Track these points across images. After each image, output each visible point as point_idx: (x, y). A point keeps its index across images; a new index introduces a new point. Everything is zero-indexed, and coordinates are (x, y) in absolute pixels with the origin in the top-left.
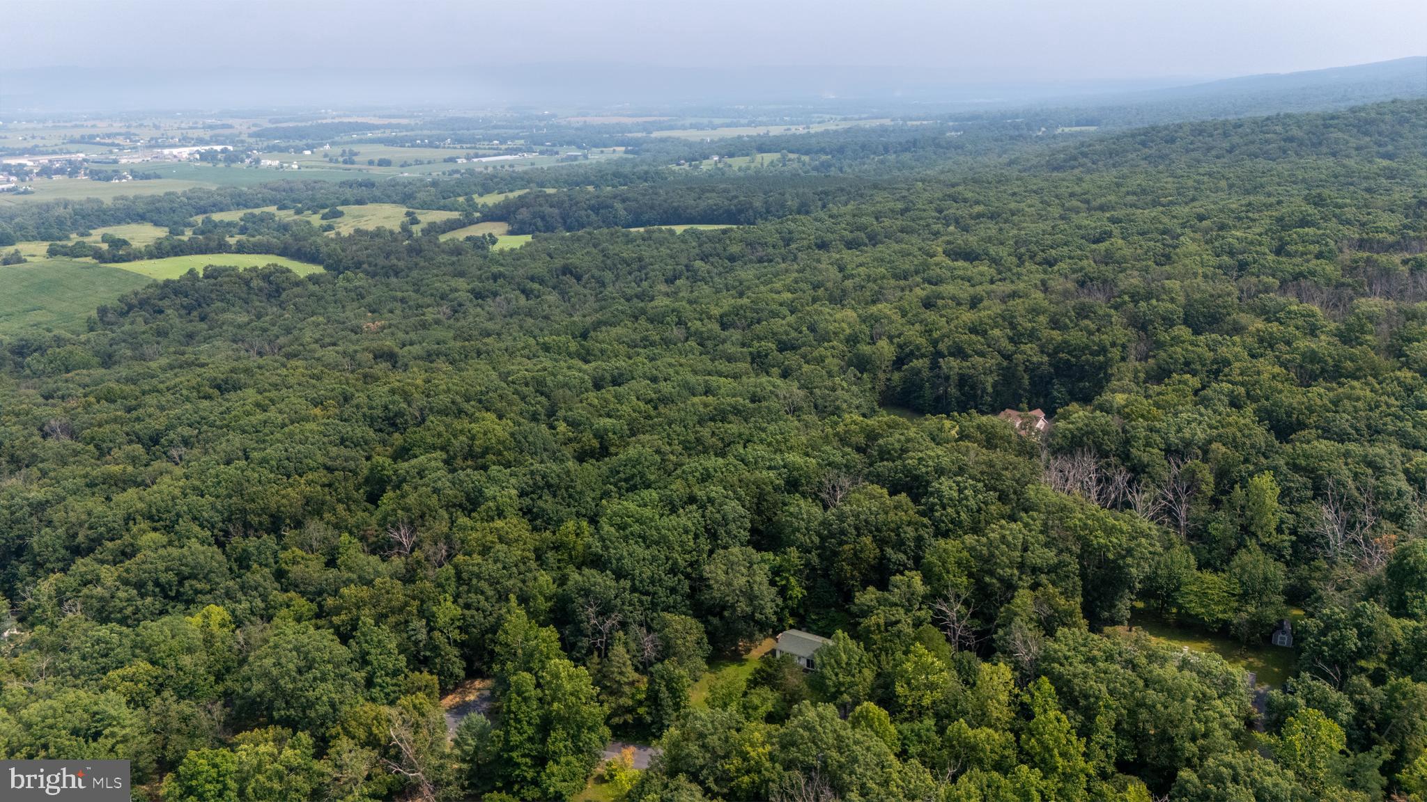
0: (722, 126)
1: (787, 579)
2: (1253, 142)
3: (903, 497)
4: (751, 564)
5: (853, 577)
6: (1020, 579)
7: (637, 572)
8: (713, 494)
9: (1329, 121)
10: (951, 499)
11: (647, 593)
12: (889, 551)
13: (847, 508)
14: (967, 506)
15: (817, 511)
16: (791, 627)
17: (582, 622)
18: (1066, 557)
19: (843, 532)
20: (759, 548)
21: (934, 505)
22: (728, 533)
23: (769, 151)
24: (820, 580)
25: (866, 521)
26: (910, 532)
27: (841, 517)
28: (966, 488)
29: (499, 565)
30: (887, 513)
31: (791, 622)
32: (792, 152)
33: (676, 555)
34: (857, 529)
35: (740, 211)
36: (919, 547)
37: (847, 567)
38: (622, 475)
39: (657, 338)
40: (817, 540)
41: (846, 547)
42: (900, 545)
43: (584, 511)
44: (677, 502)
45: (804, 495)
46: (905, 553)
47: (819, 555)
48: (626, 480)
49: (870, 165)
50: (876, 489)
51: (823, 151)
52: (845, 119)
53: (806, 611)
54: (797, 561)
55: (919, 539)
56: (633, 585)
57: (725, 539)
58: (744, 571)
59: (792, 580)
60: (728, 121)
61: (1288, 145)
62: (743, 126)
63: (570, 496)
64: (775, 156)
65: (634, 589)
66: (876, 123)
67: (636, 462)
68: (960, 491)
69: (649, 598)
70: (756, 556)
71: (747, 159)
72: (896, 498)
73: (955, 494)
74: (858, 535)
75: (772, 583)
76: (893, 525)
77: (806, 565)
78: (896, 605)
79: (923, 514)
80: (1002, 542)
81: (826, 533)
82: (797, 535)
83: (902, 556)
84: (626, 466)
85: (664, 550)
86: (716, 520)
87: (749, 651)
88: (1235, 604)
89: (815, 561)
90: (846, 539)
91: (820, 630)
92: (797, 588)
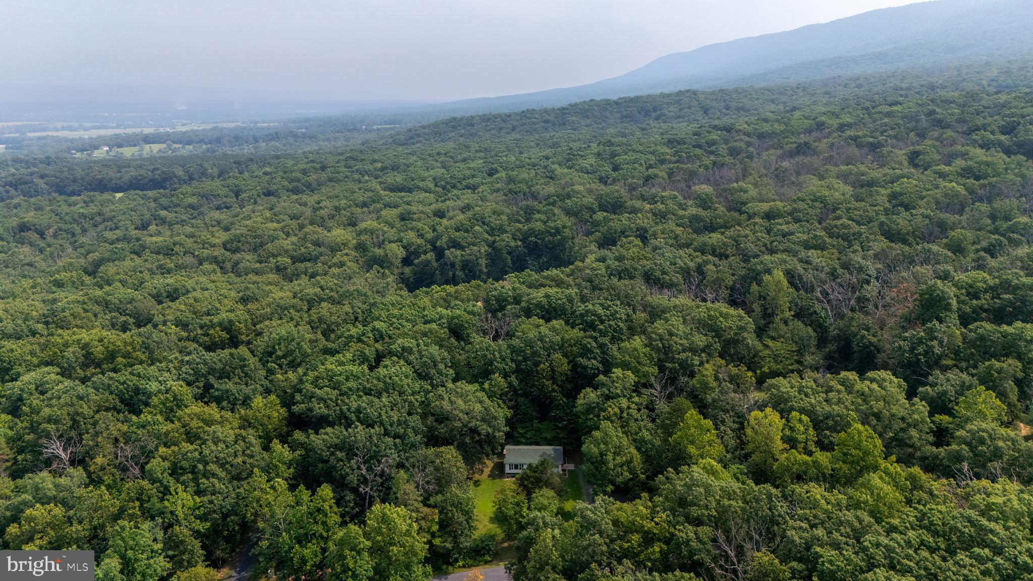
0: (93, 128)
2: (525, 124)
9: (563, 111)
22: (440, 372)
23: (154, 143)
26: (592, 342)
29: (221, 446)
32: (175, 143)
35: (165, 180)
36: (603, 352)
39: (172, 265)
40: (513, 365)
41: (542, 366)
47: (518, 377)
49: (248, 150)
50: (536, 320)
51: (201, 141)
52: (204, 123)
54: (504, 385)
57: (438, 378)
60: (99, 124)
61: (547, 125)
62: (113, 128)
64: (163, 146)
65: (387, 434)
66: (233, 125)
68: (605, 309)
70: (470, 388)
71: (137, 148)
72: (551, 324)
74: (549, 355)
77: (510, 388)
80: (671, 334)
81: (520, 358)
82: (495, 364)
83: (594, 362)
84: (279, 344)
85: (396, 395)
86: (424, 364)
87: (482, 471)
88: (796, 358)
89: (515, 383)
90: (539, 359)
91: (528, 441)
92: (506, 408)
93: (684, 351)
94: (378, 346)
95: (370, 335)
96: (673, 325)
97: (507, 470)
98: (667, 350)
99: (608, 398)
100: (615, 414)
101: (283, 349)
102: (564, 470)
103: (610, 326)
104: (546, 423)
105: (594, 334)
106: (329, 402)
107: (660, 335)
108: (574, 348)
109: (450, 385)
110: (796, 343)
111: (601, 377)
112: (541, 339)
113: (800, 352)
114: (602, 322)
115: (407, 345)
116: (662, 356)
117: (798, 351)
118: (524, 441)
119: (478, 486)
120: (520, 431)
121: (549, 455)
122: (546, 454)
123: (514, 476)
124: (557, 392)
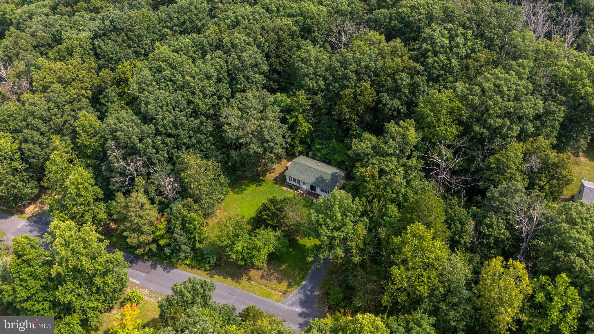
1: (297, 118)
3: (398, 42)
4: (265, 106)
5: (352, 119)
6: (510, 129)
8: (236, 41)
10: (442, 47)
11: (170, 136)
12: (385, 97)
13: (350, 56)
14: (457, 54)
15: (324, 57)
16: (301, 153)
18: (553, 107)
19: (345, 77)
20: (273, 92)
21: (427, 50)
22: (247, 78)
24: (324, 118)
25: (366, 67)
26: (405, 79)
27: (345, 63)
28: (457, 35)
30: (384, 58)
31: (300, 149)
33: (196, 100)
34: (357, 73)
37: (345, 110)
40: (322, 84)
41: (347, 91)
42: (395, 91)
44: (208, 47)
45: (314, 42)
46: (400, 99)
47: (324, 97)
50: (374, 35)
53: (312, 141)
54: (304, 102)
55: (414, 87)
56: (157, 130)
57: (243, 83)
58: (257, 114)
59: (301, 118)
63: (129, 38)
65: (157, 133)
68: (451, 38)
69: (173, 140)
70: (270, 98)
72: (392, 43)
73: (447, 42)
75: (284, 121)
76: (390, 71)
77: (312, 106)
78: (391, 155)
79: (415, 59)
82: (307, 79)
83: (396, 102)
89: (320, 101)
90: (347, 84)
91: (323, 156)
92: (305, 124)
97: (287, 180)
104: (340, 145)
107: (483, 88)
108: (388, 79)
118: (319, 155)
119: (260, 185)
120: (317, 146)
121: (325, 180)
122: (323, 178)
123: (291, 187)
124: (354, 122)
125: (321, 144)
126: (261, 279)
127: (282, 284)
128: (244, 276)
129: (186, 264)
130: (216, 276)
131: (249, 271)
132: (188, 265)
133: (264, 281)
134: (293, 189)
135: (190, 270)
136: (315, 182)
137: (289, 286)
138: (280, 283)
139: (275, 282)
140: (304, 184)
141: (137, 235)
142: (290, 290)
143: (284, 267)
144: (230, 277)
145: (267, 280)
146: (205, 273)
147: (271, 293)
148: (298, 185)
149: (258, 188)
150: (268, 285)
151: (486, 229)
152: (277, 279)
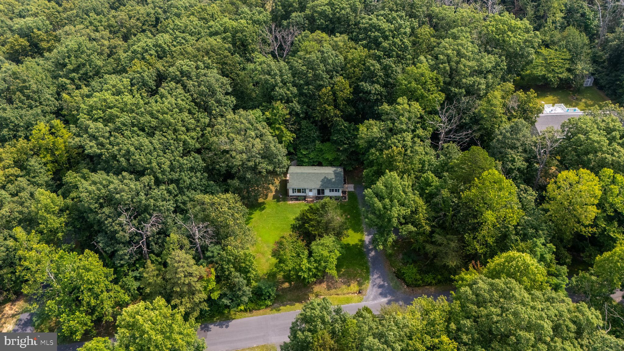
5: (336, 115)
7: (154, 164)
12: (363, 84)
17: (116, 232)
20: (248, 108)
30: (340, 52)
36: (387, 75)
37: (329, 108)
38: (70, 67)
40: (294, 90)
42: (370, 77)
43: (48, 109)
46: (378, 82)
47: (299, 103)
48: (75, 70)
53: (295, 149)
54: (283, 112)
55: (386, 68)
56: (156, 178)
57: (217, 108)
59: (283, 128)
67: (79, 51)
74: (331, 78)
77: (291, 113)
80: (459, 54)
81: (302, 82)
82: (277, 89)
83: (377, 86)
84: (69, 57)
85: (170, 134)
86: (201, 94)
87: (267, 196)
88: (567, 66)
89: (297, 107)
90: (322, 83)
91: (311, 161)
92: (288, 133)
93: (471, 75)
94: (159, 65)
95: (153, 52)
96: (462, 45)
97: (291, 193)
98: (453, 73)
99: (392, 131)
100: (400, 153)
101: (74, 62)
102: (344, 192)
103: (394, 44)
104: (328, 144)
105: (378, 53)
106: (101, 139)
107: (448, 56)
108: (357, 70)
109: (230, 115)
110: (570, 51)
111: (386, 107)
112: (324, 60)
113: (572, 61)
114: (386, 38)
115: (185, 68)
116: (448, 79)
117: (571, 60)
118: (307, 160)
119: (263, 209)
120: (304, 153)
121: (330, 180)
122: (327, 179)
123: (297, 199)
124: (339, 117)
125: (307, 149)
126: (328, 290)
127: (352, 285)
128: (311, 295)
129: (241, 310)
130: (282, 308)
131: (312, 288)
132: (246, 310)
133: (333, 291)
134: (300, 200)
135: (250, 315)
136: (322, 185)
137: (360, 284)
138: (349, 286)
139: (344, 287)
140: (311, 190)
141: (189, 298)
142: (364, 286)
143: (343, 270)
144: (296, 302)
145: (335, 288)
146: (268, 310)
147: (348, 298)
148: (304, 194)
149: (263, 212)
150: (339, 293)
151: (510, 164)
152: (344, 283)
